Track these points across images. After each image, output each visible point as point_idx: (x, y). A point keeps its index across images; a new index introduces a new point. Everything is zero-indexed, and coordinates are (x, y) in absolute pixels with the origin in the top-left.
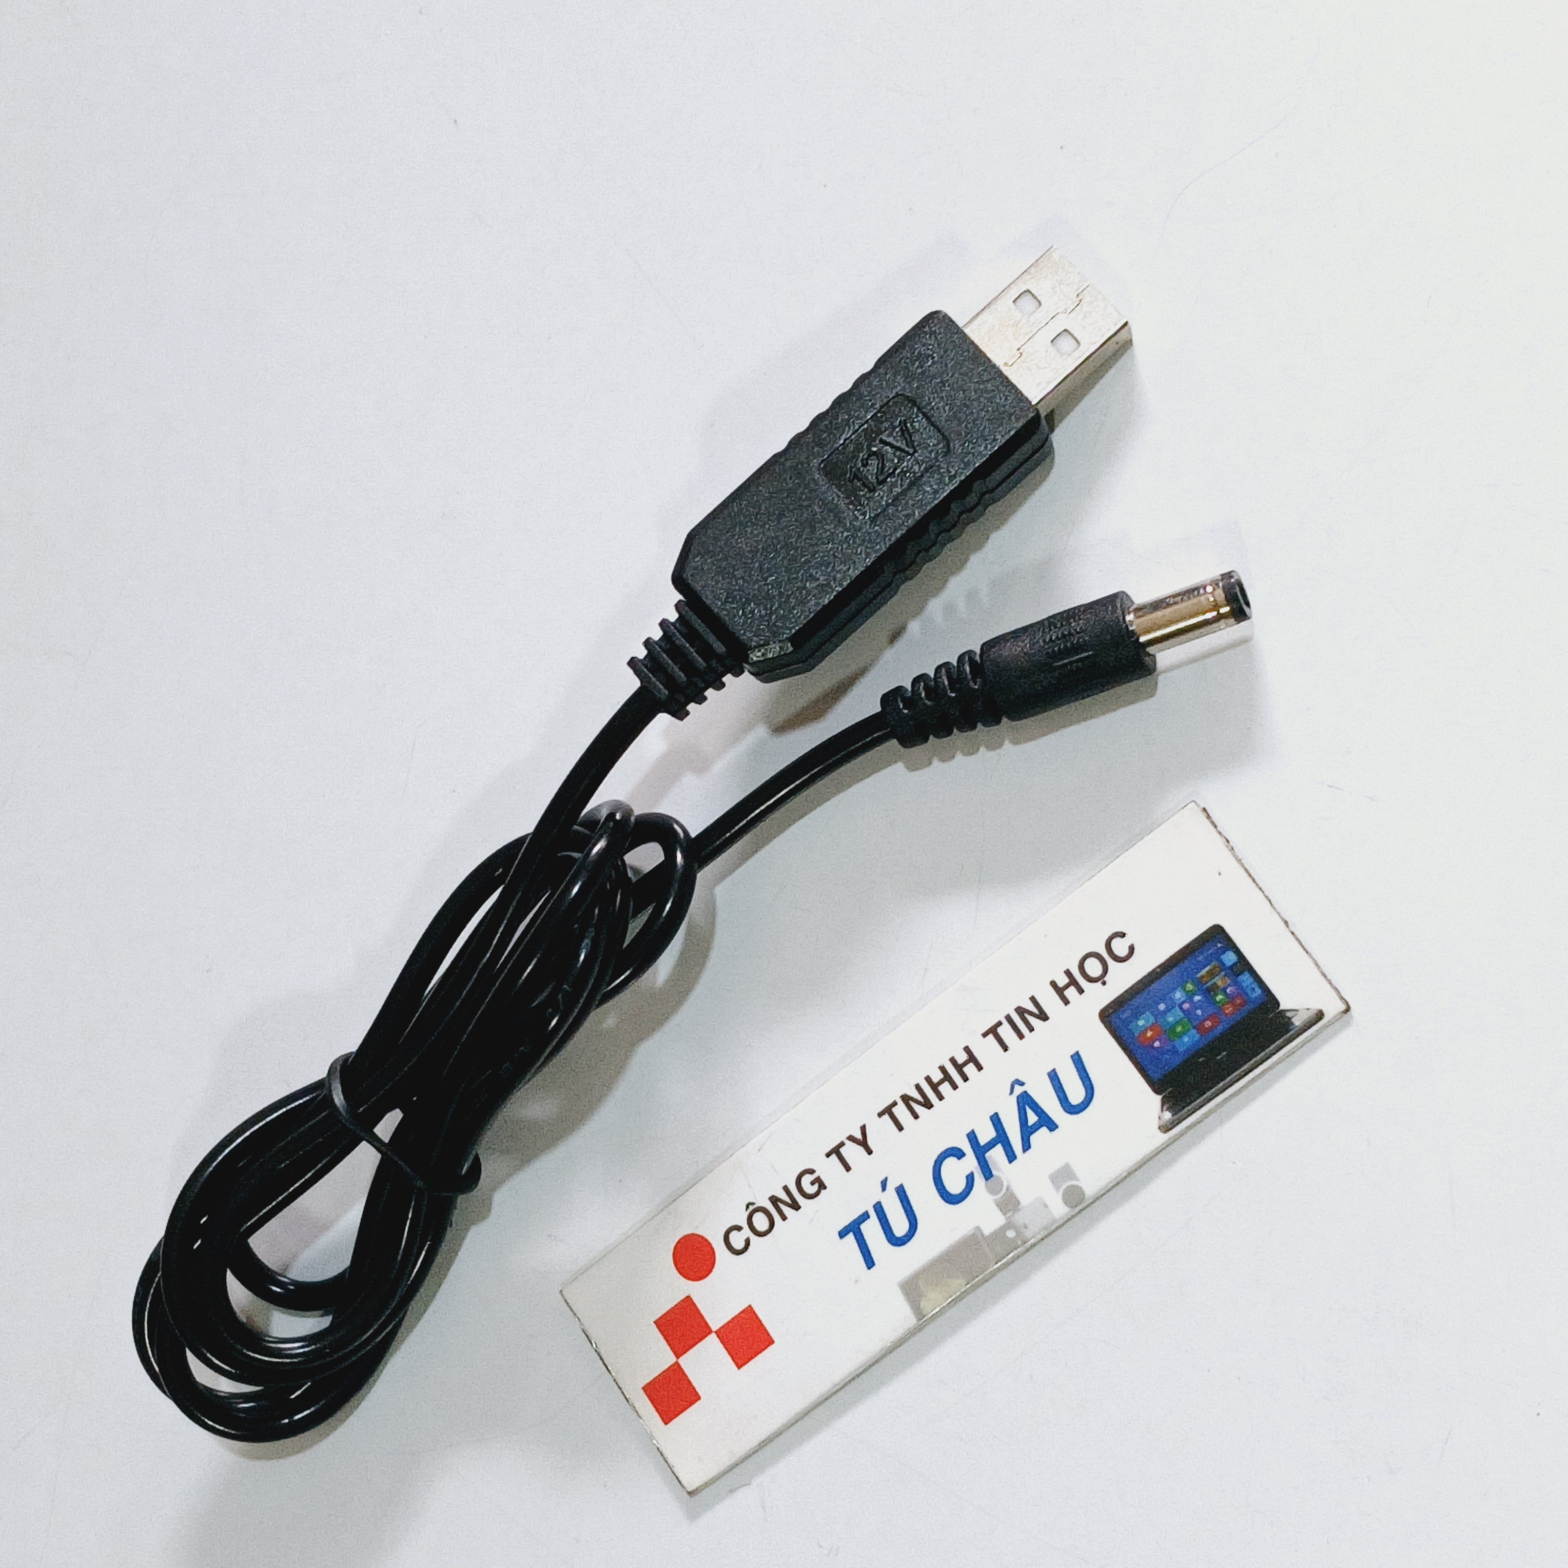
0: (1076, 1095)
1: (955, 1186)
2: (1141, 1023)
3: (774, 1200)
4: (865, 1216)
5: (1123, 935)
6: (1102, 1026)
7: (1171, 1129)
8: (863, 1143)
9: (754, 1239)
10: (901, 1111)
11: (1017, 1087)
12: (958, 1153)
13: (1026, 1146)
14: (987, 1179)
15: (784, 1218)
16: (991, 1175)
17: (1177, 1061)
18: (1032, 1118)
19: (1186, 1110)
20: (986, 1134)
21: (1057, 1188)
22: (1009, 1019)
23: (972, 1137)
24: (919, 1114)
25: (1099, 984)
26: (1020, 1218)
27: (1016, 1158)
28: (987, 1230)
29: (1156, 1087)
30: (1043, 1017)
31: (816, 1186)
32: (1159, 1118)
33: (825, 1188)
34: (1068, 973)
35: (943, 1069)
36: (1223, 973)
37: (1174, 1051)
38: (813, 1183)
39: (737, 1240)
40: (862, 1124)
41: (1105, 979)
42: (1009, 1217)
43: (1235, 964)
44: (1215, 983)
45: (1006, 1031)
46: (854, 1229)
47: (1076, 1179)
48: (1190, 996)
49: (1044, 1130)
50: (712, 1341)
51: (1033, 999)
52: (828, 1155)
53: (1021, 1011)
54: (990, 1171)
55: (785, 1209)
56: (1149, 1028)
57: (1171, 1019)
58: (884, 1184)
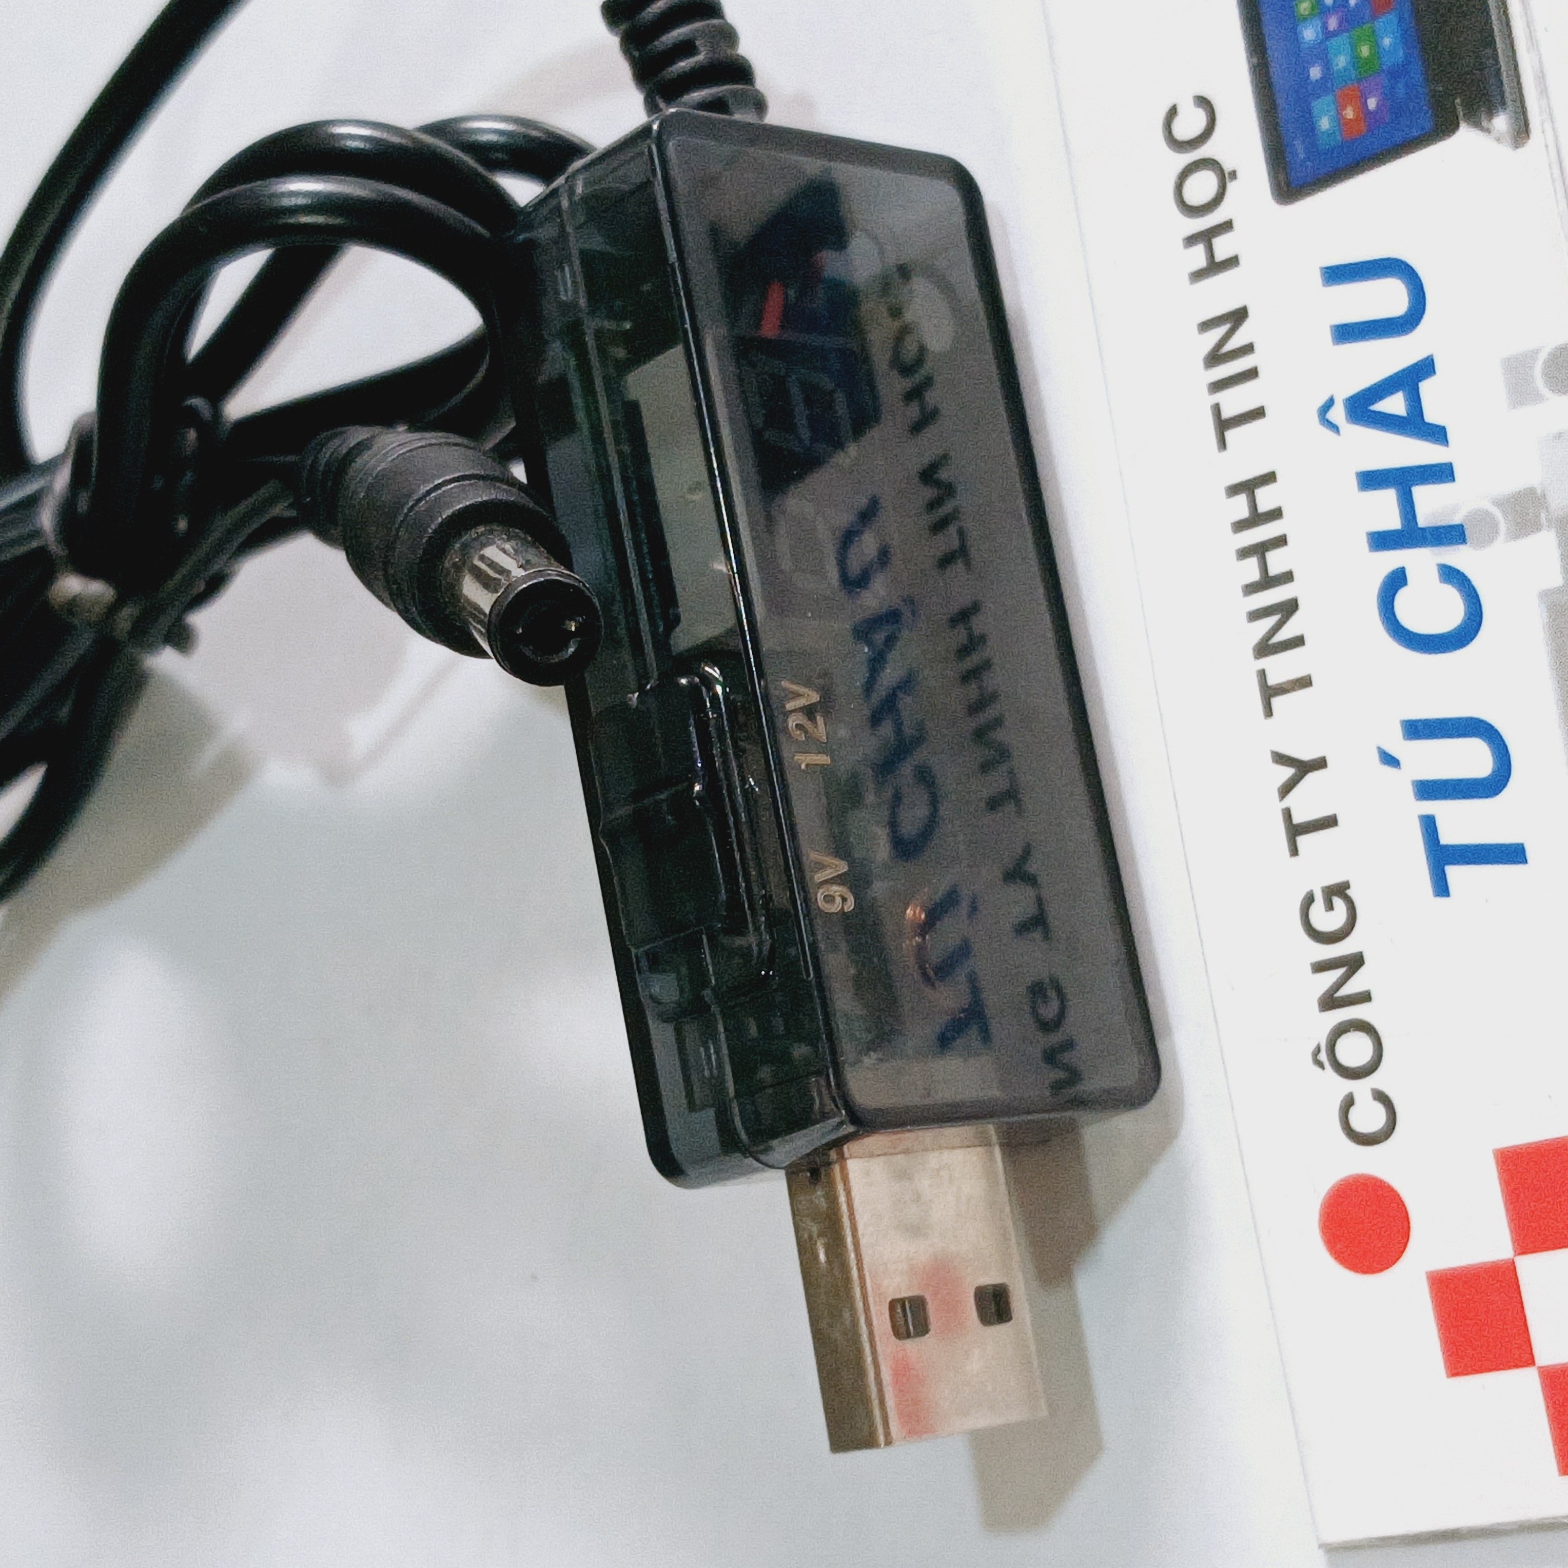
2: (1325, 124)
3: (1330, 1002)
4: (1429, 825)
5: (1173, 112)
6: (1299, 204)
7: (1529, 124)
8: (1302, 769)
9: (1377, 1081)
10: (1281, 668)
11: (1332, 416)
12: (1396, 581)
13: (1438, 434)
14: (1461, 540)
15: (1365, 997)
16: (1459, 528)
17: (1417, 73)
18: (1395, 404)
19: (1506, 83)
20: (1386, 510)
21: (1537, 398)
22: (1216, 387)
23: (1380, 541)
24: (1297, 633)
25: (1230, 185)
26: (1560, 501)
27: (1449, 467)
29: (1442, 128)
30: (1238, 316)
31: (1338, 902)
32: (1498, 140)
33: (1346, 884)
34: (1190, 240)
35: (1244, 553)
37: (1395, 74)
38: (1330, 907)
39: (1369, 1117)
40: (1270, 757)
41: (1227, 167)
42: (1548, 520)
45: (1234, 402)
46: (1441, 858)
47: (1536, 352)
48: (1319, 12)
49: (1425, 387)
51: (1206, 326)
52: (1294, 851)
53: (1215, 358)
54: (1452, 527)
55: (1352, 987)
56: (1340, 108)
57: (1341, 62)
58: (1390, 760)
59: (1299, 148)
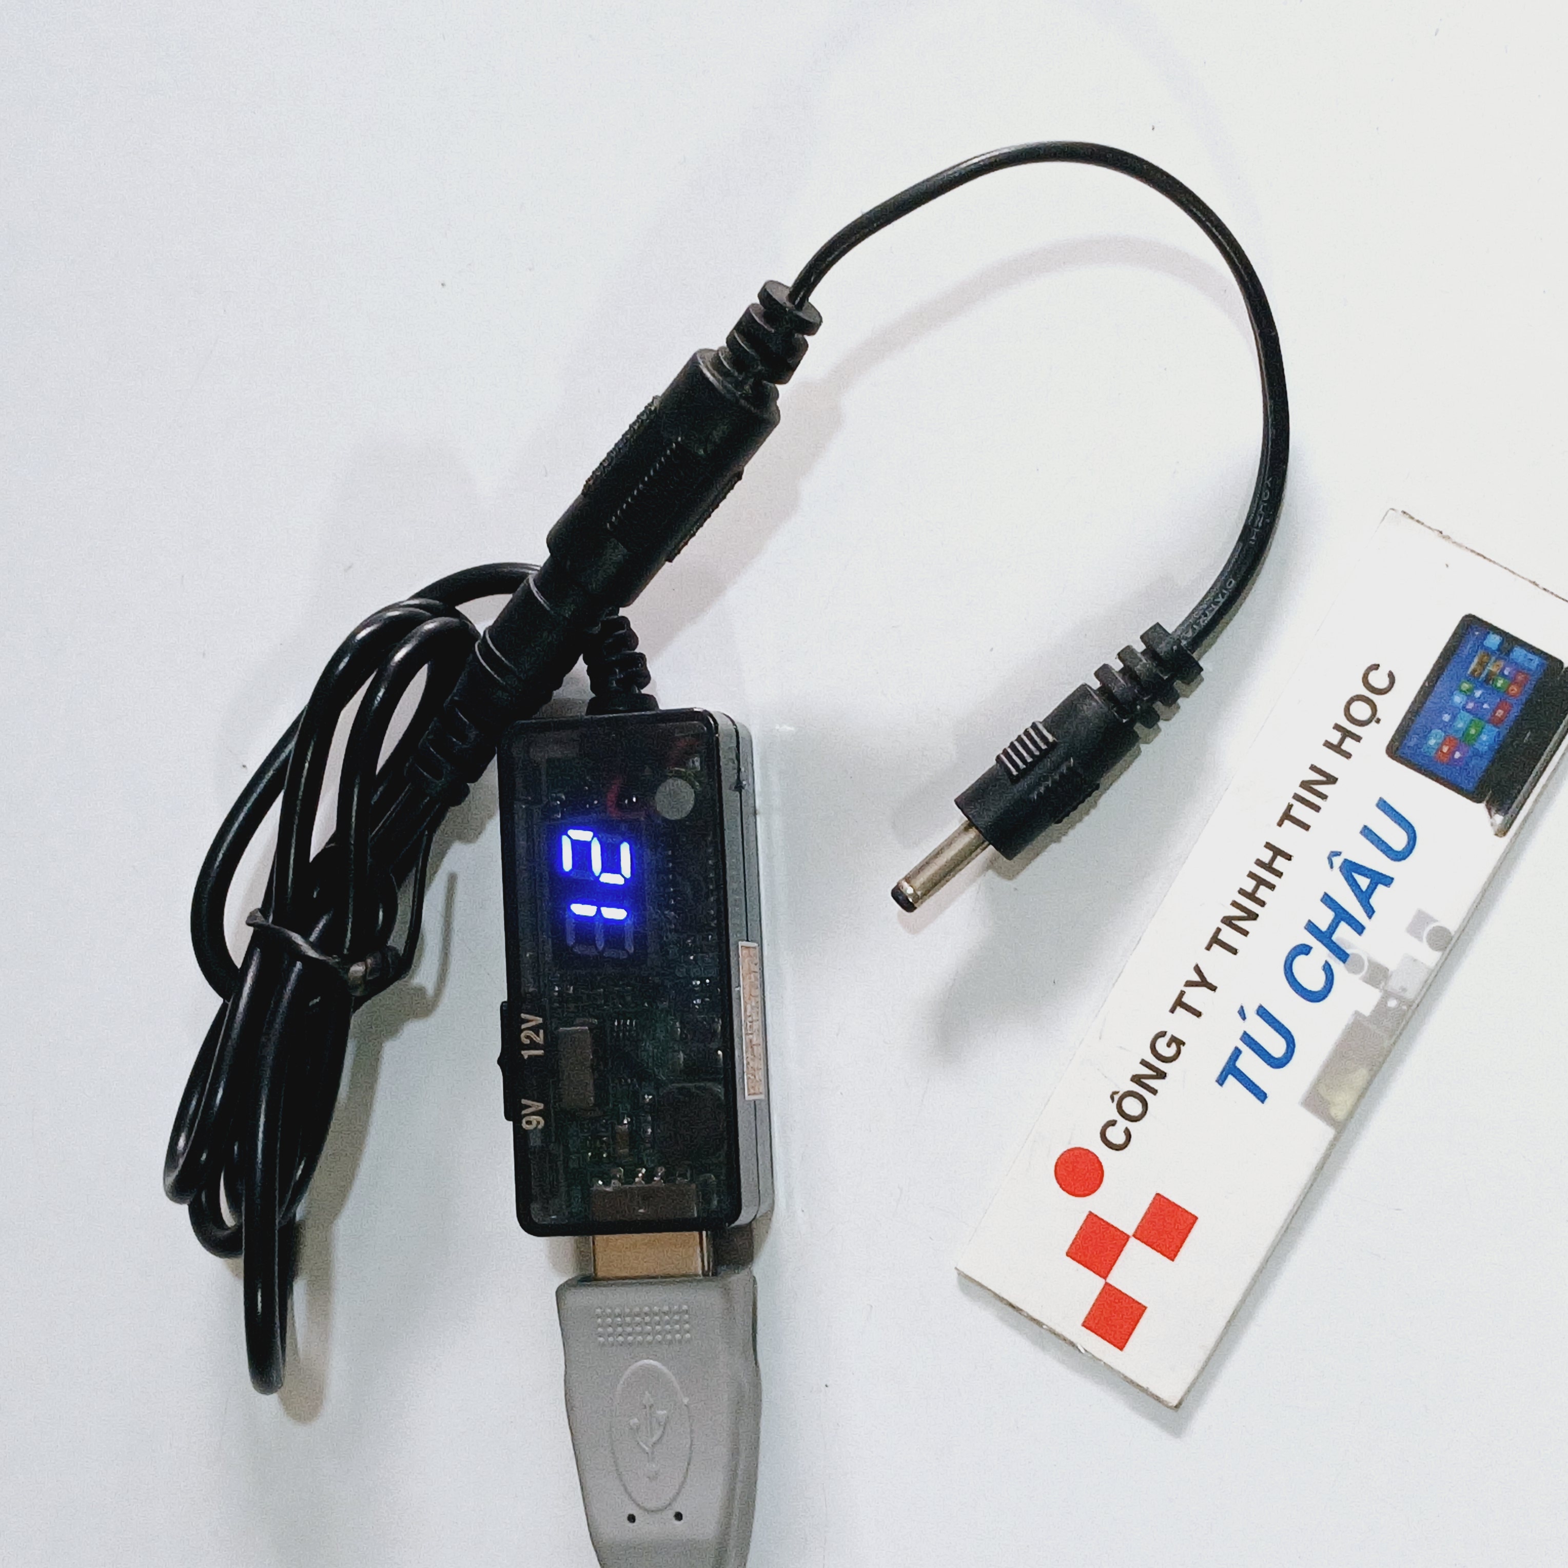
0: (1398, 839)
1: (1315, 982)
2: (1432, 742)
3: (1137, 1079)
4: (1237, 1053)
5: (1376, 667)
6: (1394, 762)
7: (1507, 831)
8: (1204, 982)
9: (1131, 1126)
10: (1228, 935)
11: (1335, 859)
12: (1305, 950)
13: (1370, 912)
14: (1344, 962)
15: (1154, 1092)
16: (1347, 955)
17: (1484, 763)
18: (1364, 882)
19: (1514, 806)
20: (1324, 917)
21: (1419, 938)
22: (1297, 797)
23: (1311, 928)
24: (1247, 929)
25: (1373, 723)
26: (1394, 984)
27: (1363, 928)
28: (1367, 1011)
29: (1475, 796)
30: (1331, 780)
31: (1174, 1047)
32: (1492, 825)
33: (1184, 1044)
34: (1337, 727)
35: (1252, 875)
36: (1493, 658)
37: (1477, 754)
38: (1169, 1045)
39: (1116, 1135)
40: (1194, 965)
41: (1379, 715)
42: (1383, 988)
43: (1501, 644)
44: (1490, 672)
45: (1300, 811)
46: (1231, 1070)
47: (1435, 921)
48: (1469, 695)
49: (1380, 888)
50: (1133, 1244)
51: (1314, 768)
52: (1173, 1011)
53: (1306, 785)
54: (1344, 952)
55: (1152, 1083)
56: (1443, 744)
57: (1460, 725)
58: (1242, 1013)
59: (1413, 742)
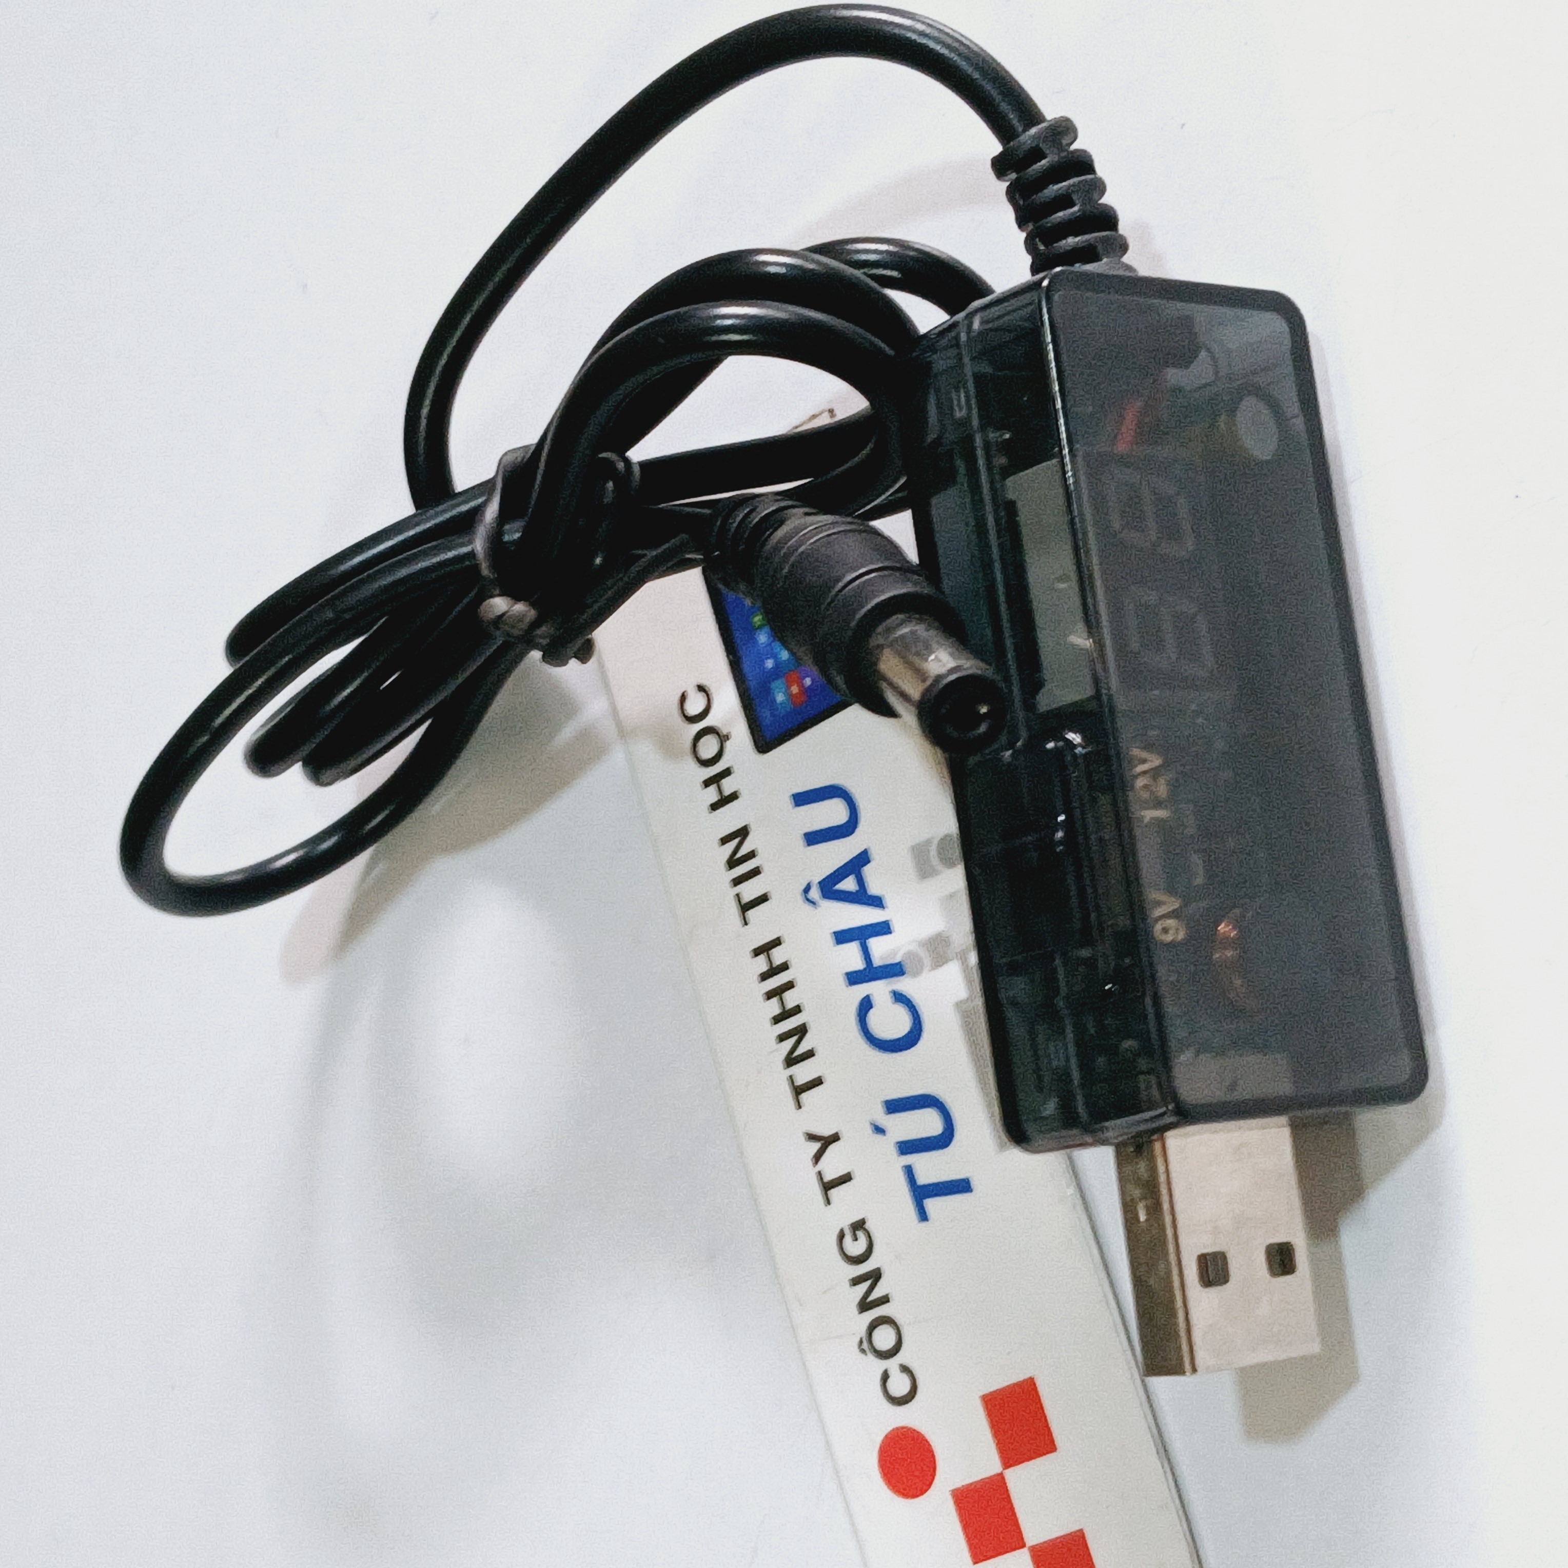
2: (780, 698)
3: (864, 1306)
4: (909, 1172)
5: (683, 698)
6: (773, 753)
8: (825, 1142)
9: (901, 1358)
10: (804, 1073)
11: (811, 895)
12: (866, 1005)
13: (877, 902)
14: (902, 974)
15: (886, 1299)
16: (899, 964)
18: (849, 884)
20: (853, 957)
21: (933, 871)
22: (737, 881)
23: (854, 978)
24: (809, 1047)
25: (726, 744)
26: (958, 939)
27: (888, 923)
28: (962, 992)
30: (743, 833)
31: (860, 1234)
33: (863, 1220)
34: (706, 783)
35: (768, 996)
38: (855, 1238)
39: (900, 1385)
40: (805, 1138)
41: (724, 731)
42: (952, 953)
45: (750, 890)
46: (920, 1195)
47: (928, 842)
48: (767, 622)
49: (865, 871)
50: (1010, 1477)
51: (724, 841)
52: (828, 1202)
53: (732, 863)
55: (876, 1294)
56: (788, 687)
57: (784, 655)
58: (879, 1130)
59: (766, 716)
